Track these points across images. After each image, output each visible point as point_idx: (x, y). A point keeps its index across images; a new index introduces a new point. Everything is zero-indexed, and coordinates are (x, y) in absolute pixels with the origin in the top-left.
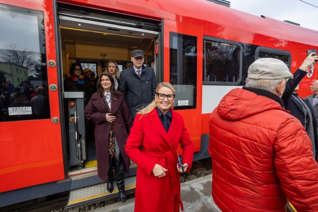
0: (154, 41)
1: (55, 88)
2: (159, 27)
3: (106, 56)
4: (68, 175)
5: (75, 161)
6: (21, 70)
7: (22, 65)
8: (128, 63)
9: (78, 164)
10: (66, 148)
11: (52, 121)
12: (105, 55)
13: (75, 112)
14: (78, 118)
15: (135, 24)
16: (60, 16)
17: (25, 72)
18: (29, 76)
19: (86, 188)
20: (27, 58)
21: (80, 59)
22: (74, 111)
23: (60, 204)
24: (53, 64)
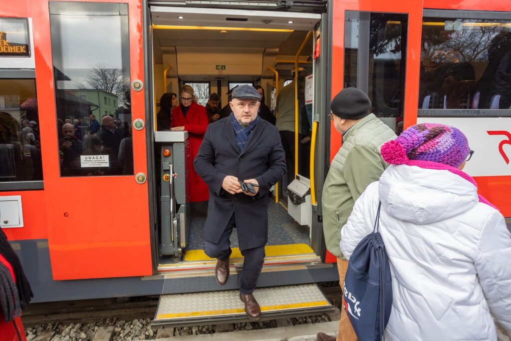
0: (312, 34)
1: (141, 126)
2: (322, 3)
3: (225, 69)
4: (158, 270)
5: (169, 248)
6: (109, 99)
7: (111, 91)
8: (262, 80)
9: (173, 254)
10: (155, 225)
11: (136, 179)
12: (223, 68)
13: (171, 165)
14: (175, 176)
15: (275, 5)
16: (151, 7)
17: (114, 101)
18: (119, 108)
19: (184, 295)
20: (117, 81)
21: (184, 76)
22: (170, 163)
23: (147, 310)
24: (140, 87)
